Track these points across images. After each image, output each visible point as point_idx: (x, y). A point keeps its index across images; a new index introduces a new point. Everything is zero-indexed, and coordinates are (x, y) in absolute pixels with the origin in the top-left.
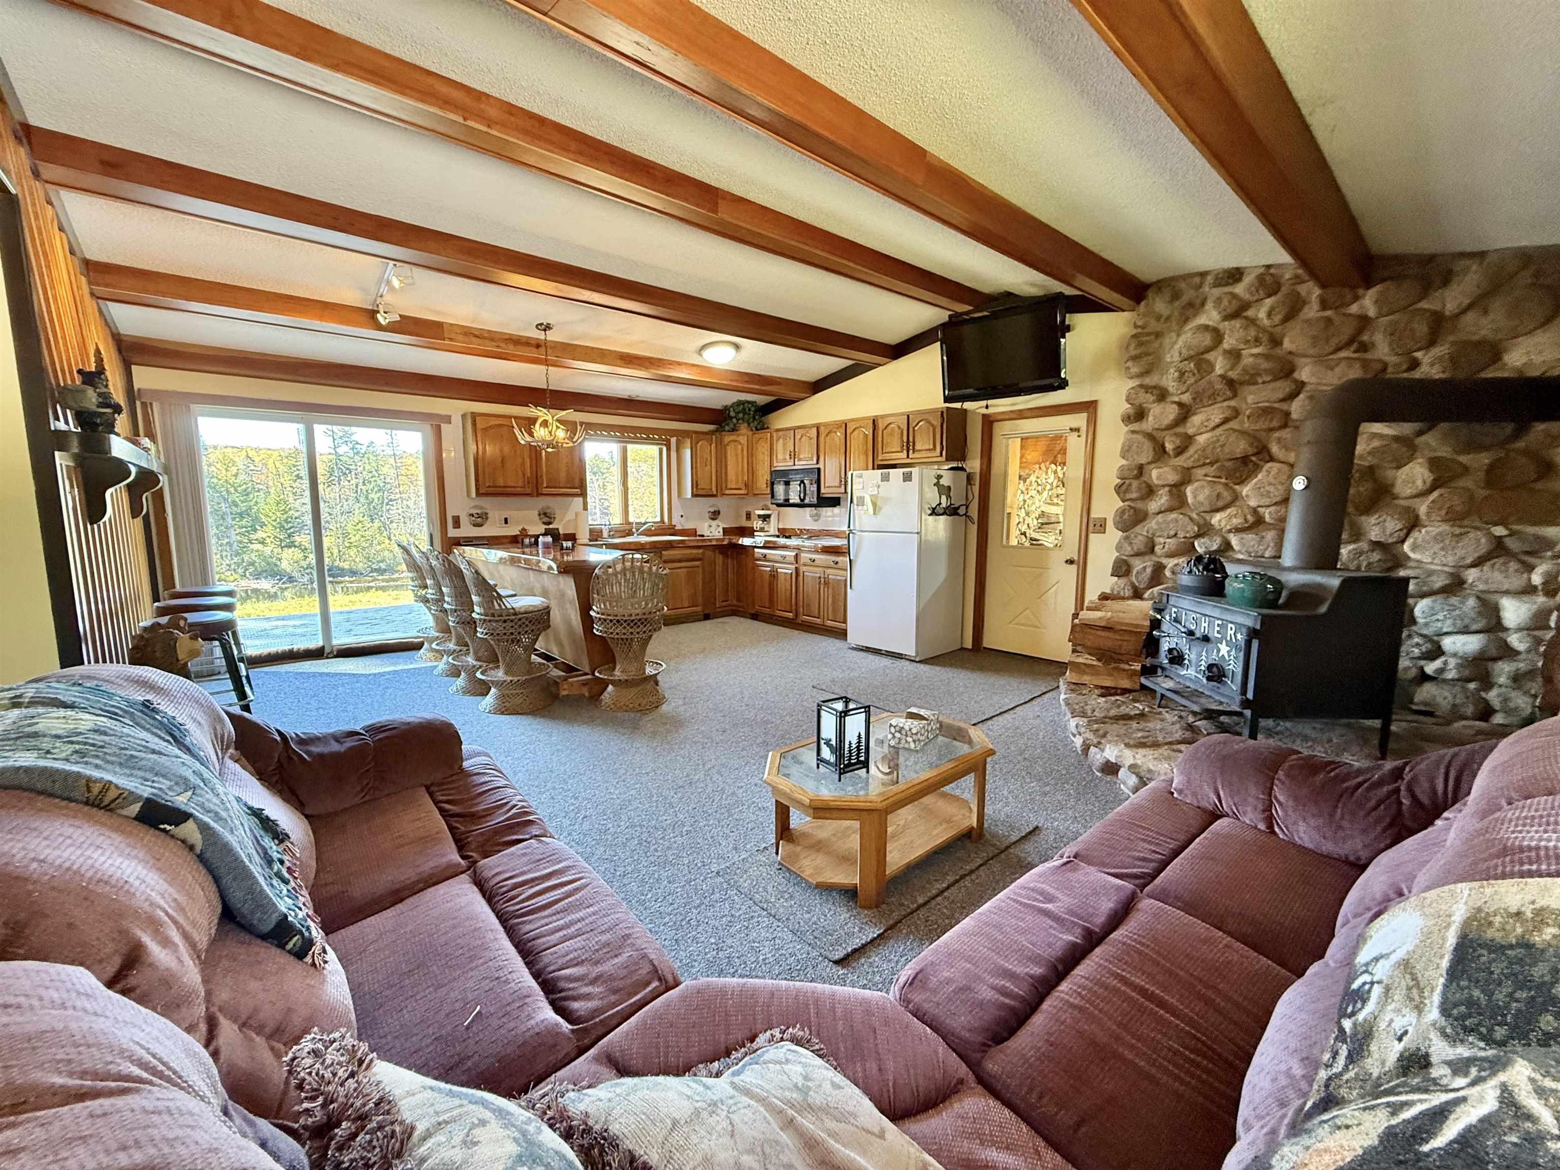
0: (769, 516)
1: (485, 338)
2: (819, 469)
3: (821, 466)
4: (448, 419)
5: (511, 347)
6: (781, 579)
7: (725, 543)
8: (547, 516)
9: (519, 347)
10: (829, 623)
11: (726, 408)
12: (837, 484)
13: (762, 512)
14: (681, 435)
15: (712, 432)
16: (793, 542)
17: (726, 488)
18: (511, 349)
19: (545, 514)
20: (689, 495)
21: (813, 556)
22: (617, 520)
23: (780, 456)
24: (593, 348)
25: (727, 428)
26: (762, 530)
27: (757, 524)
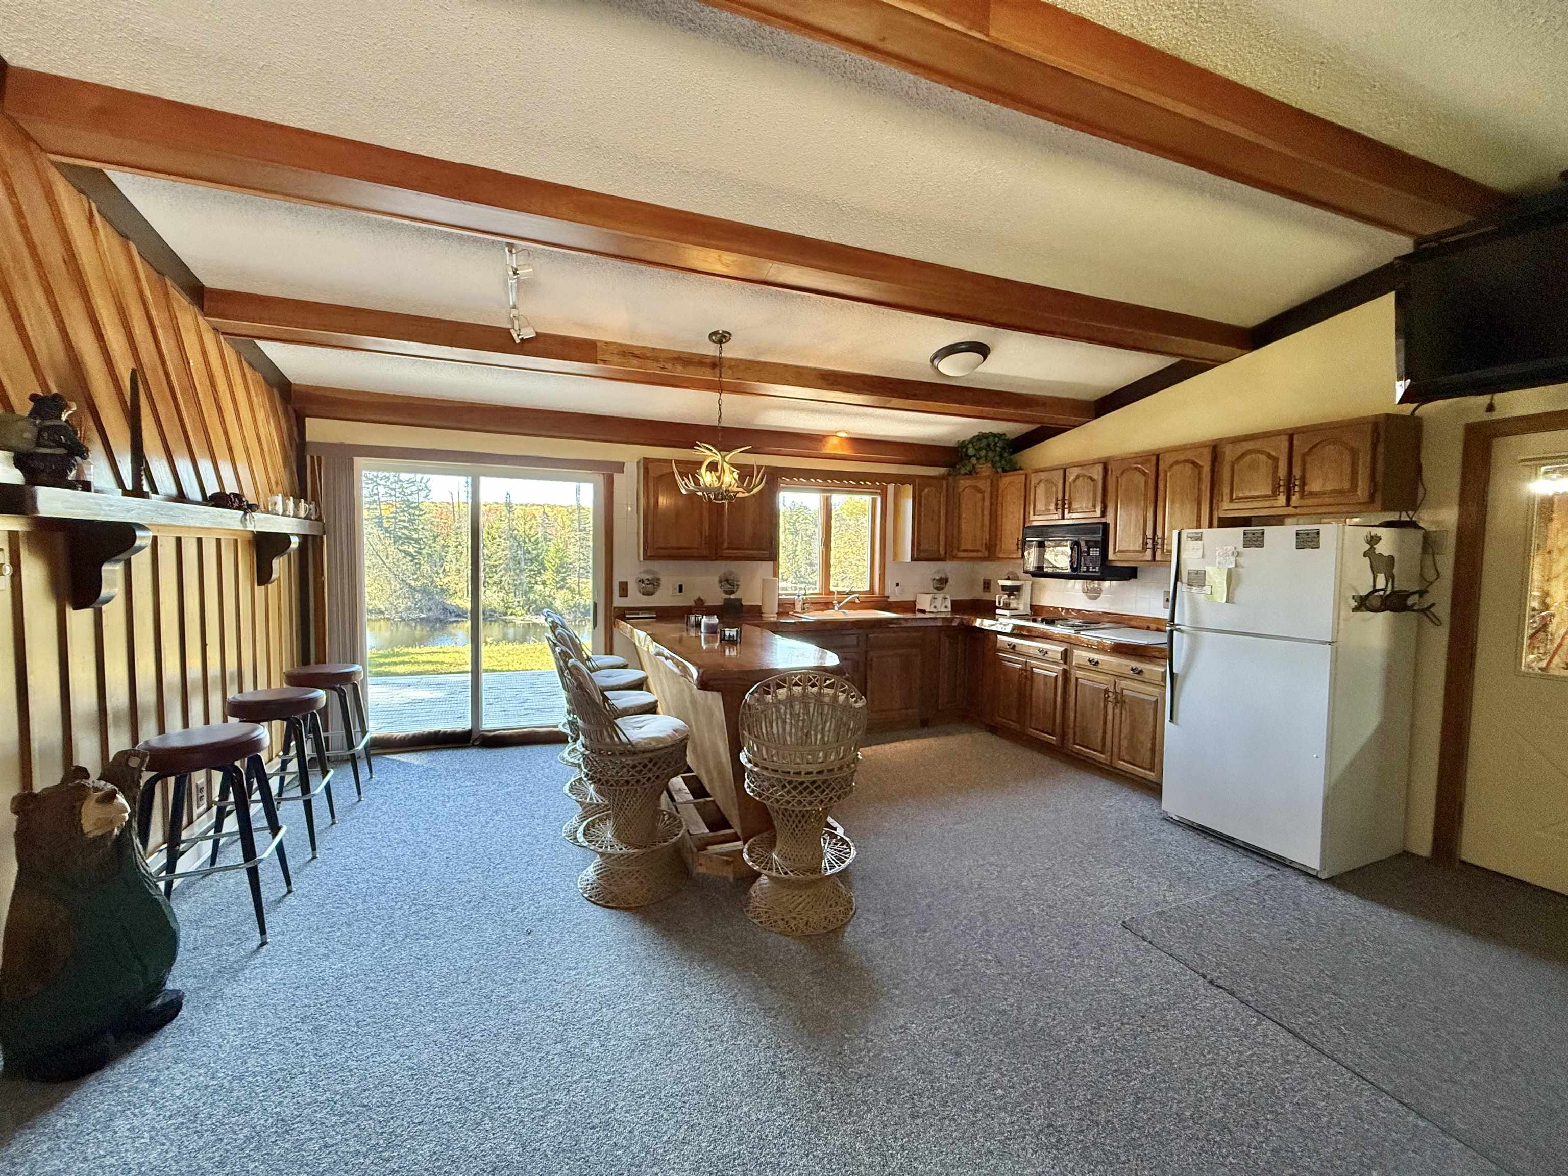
0: (1018, 588)
1: (648, 358)
2: (1106, 526)
3: (1109, 519)
4: (620, 467)
5: (679, 368)
6: (1039, 685)
7: (955, 624)
8: (729, 583)
9: (691, 368)
10: (1122, 764)
11: (963, 445)
12: (1138, 546)
13: (1008, 583)
14: (900, 480)
15: (942, 477)
16: (1058, 630)
17: (959, 550)
18: (679, 371)
19: (727, 581)
20: (908, 559)
21: (1096, 657)
22: (815, 589)
23: (1040, 506)
24: (786, 366)
25: (963, 471)
26: (1007, 606)
27: (1001, 598)
